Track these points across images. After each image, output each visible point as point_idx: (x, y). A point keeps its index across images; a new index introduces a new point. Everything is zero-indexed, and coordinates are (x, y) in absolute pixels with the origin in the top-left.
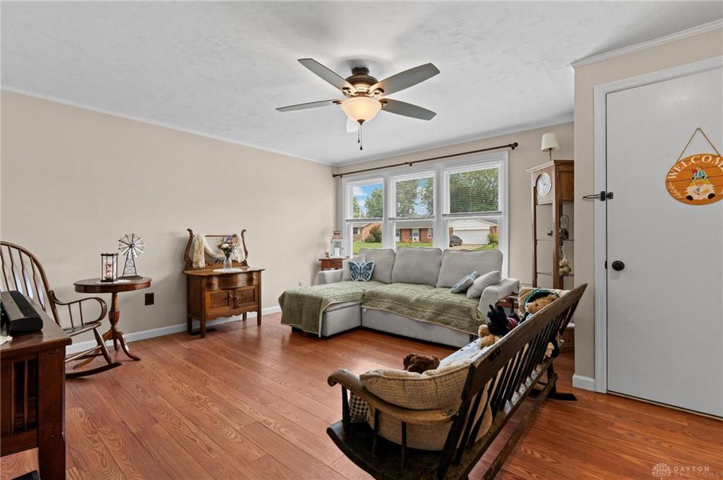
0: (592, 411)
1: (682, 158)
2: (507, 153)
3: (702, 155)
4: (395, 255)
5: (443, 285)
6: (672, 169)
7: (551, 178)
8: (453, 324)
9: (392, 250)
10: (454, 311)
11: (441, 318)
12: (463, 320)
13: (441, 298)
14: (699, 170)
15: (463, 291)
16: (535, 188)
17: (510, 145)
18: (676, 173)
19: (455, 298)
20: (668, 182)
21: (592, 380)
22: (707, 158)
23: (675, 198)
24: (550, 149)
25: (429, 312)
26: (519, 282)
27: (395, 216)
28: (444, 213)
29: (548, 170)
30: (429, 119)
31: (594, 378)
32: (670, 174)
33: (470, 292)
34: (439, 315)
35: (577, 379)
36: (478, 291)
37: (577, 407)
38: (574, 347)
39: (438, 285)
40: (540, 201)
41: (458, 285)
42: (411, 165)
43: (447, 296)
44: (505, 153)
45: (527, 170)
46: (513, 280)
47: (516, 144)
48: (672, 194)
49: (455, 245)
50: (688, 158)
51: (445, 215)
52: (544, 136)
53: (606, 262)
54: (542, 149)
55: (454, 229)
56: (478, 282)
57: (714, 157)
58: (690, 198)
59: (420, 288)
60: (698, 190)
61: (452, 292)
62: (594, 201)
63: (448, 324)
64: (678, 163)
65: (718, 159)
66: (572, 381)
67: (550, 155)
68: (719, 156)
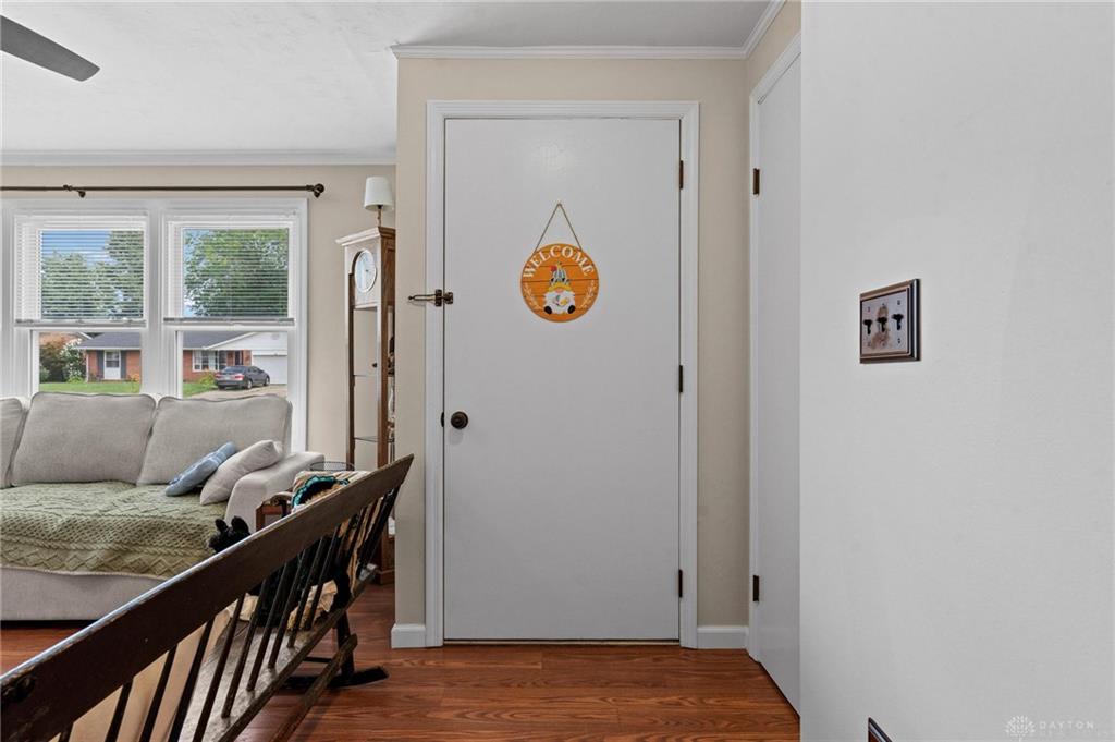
0: (412, 689)
1: (540, 247)
2: (304, 203)
3: (564, 246)
4: (25, 413)
5: (153, 478)
6: (528, 261)
7: (375, 259)
8: (160, 567)
9: (17, 403)
10: (163, 538)
11: (129, 559)
12: (185, 555)
13: (136, 512)
14: (559, 267)
15: (194, 490)
16: (351, 276)
17: (309, 188)
18: (533, 270)
19: (170, 507)
20: (523, 281)
21: (420, 628)
22: (568, 251)
23: (532, 308)
24: (380, 207)
25: (99, 549)
26: (323, 458)
27: (37, 316)
28: (170, 316)
29: (369, 243)
30: (82, 78)
31: (425, 622)
32: (527, 270)
33: (209, 490)
34: (127, 552)
35: (398, 632)
36: (225, 486)
37: (390, 689)
38: (393, 573)
39: (141, 480)
40: (359, 303)
41: (183, 477)
42: (83, 195)
43: (152, 503)
44: (301, 201)
45: (338, 241)
46: (312, 455)
47: (321, 188)
48: (528, 302)
49: (253, 387)
50: (546, 247)
51: (172, 319)
52: (369, 180)
53: (443, 414)
54: (366, 204)
55: (253, 353)
56: (227, 467)
57: (576, 250)
58: (548, 310)
59: (86, 493)
60: (558, 298)
61: (170, 495)
62: (425, 306)
63: (148, 570)
64: (536, 252)
65: (580, 253)
66: (390, 637)
67: (379, 218)
68: (581, 250)
